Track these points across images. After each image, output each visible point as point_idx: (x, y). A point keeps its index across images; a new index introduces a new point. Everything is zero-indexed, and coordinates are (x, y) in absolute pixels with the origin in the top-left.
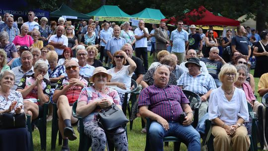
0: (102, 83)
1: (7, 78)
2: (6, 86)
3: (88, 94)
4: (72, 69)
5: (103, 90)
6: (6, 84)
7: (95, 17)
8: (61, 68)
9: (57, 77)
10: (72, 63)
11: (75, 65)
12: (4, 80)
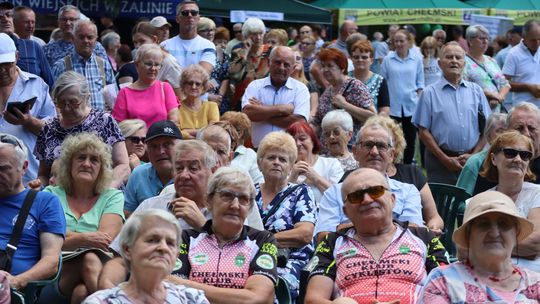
0: (499, 251)
1: (156, 239)
2: (152, 267)
3: (451, 293)
4: (367, 198)
5: (502, 276)
6: (154, 260)
7: (342, 11)
8: (300, 195)
9: (289, 227)
10: (367, 179)
11: (379, 184)
12: (145, 248)
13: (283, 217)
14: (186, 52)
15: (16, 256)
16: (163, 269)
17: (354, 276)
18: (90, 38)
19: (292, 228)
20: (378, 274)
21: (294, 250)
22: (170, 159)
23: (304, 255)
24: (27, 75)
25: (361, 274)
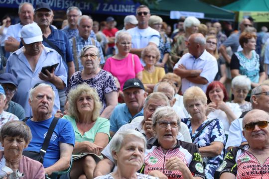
1: (133, 148)
2: (131, 164)
4: (257, 128)
6: (131, 161)
7: (241, 13)
8: (215, 126)
9: (207, 145)
10: (258, 116)
11: (264, 120)
12: (126, 153)
13: (204, 139)
14: (141, 37)
15: (45, 156)
16: (137, 166)
17: (248, 173)
18: (89, 27)
19: (210, 145)
20: (262, 173)
21: (211, 158)
22: (137, 101)
23: (217, 162)
24: (48, 49)
25: (252, 173)
